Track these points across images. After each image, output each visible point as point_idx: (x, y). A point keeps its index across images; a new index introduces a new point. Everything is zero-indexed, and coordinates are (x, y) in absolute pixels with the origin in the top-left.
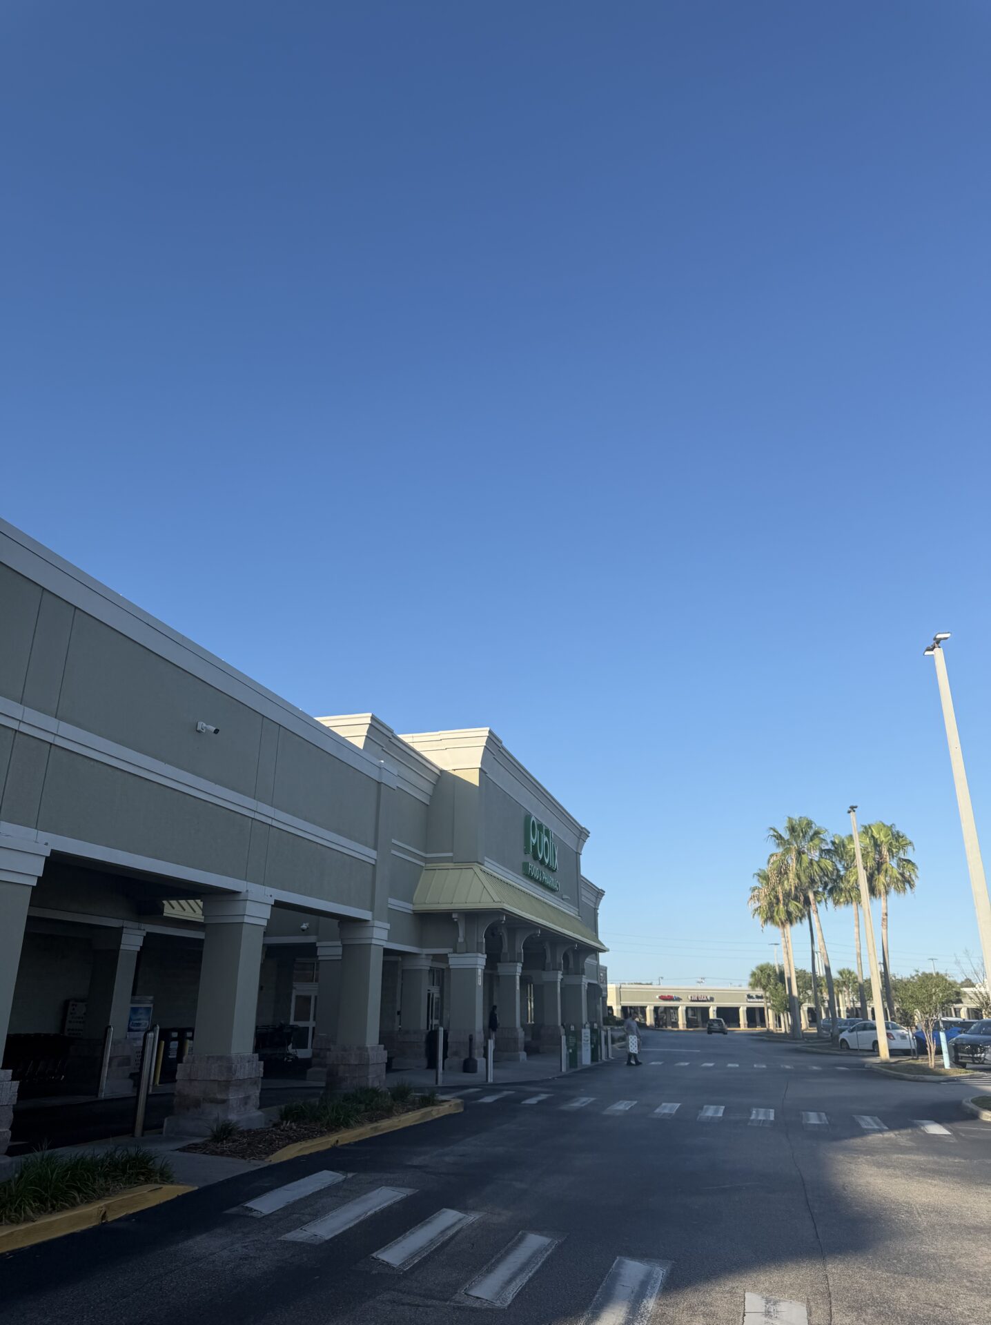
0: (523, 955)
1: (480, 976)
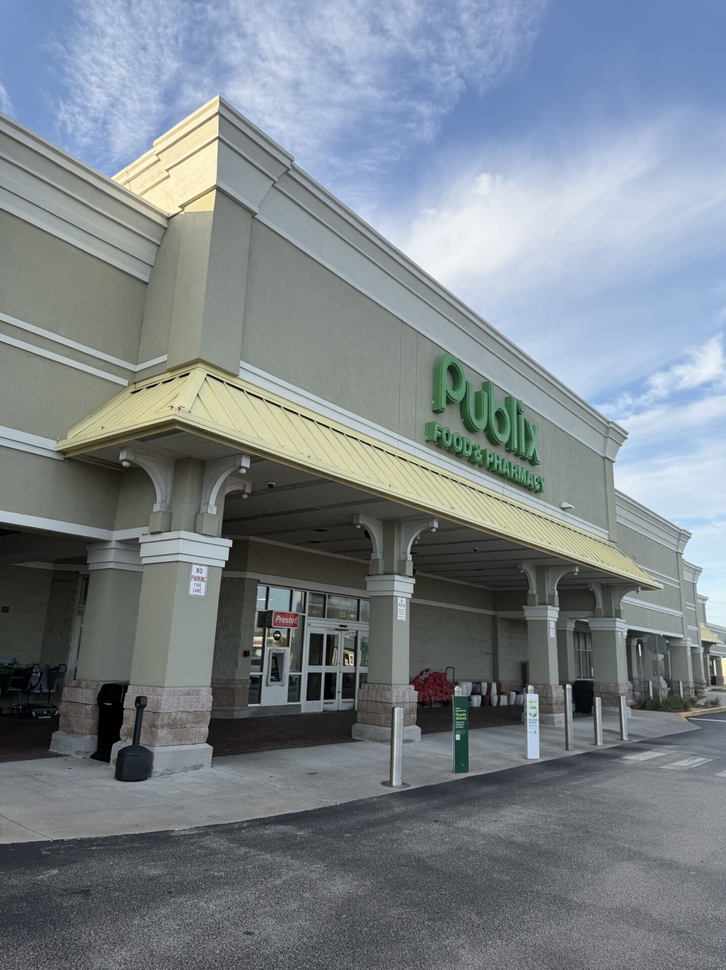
0: (410, 563)
1: (197, 579)
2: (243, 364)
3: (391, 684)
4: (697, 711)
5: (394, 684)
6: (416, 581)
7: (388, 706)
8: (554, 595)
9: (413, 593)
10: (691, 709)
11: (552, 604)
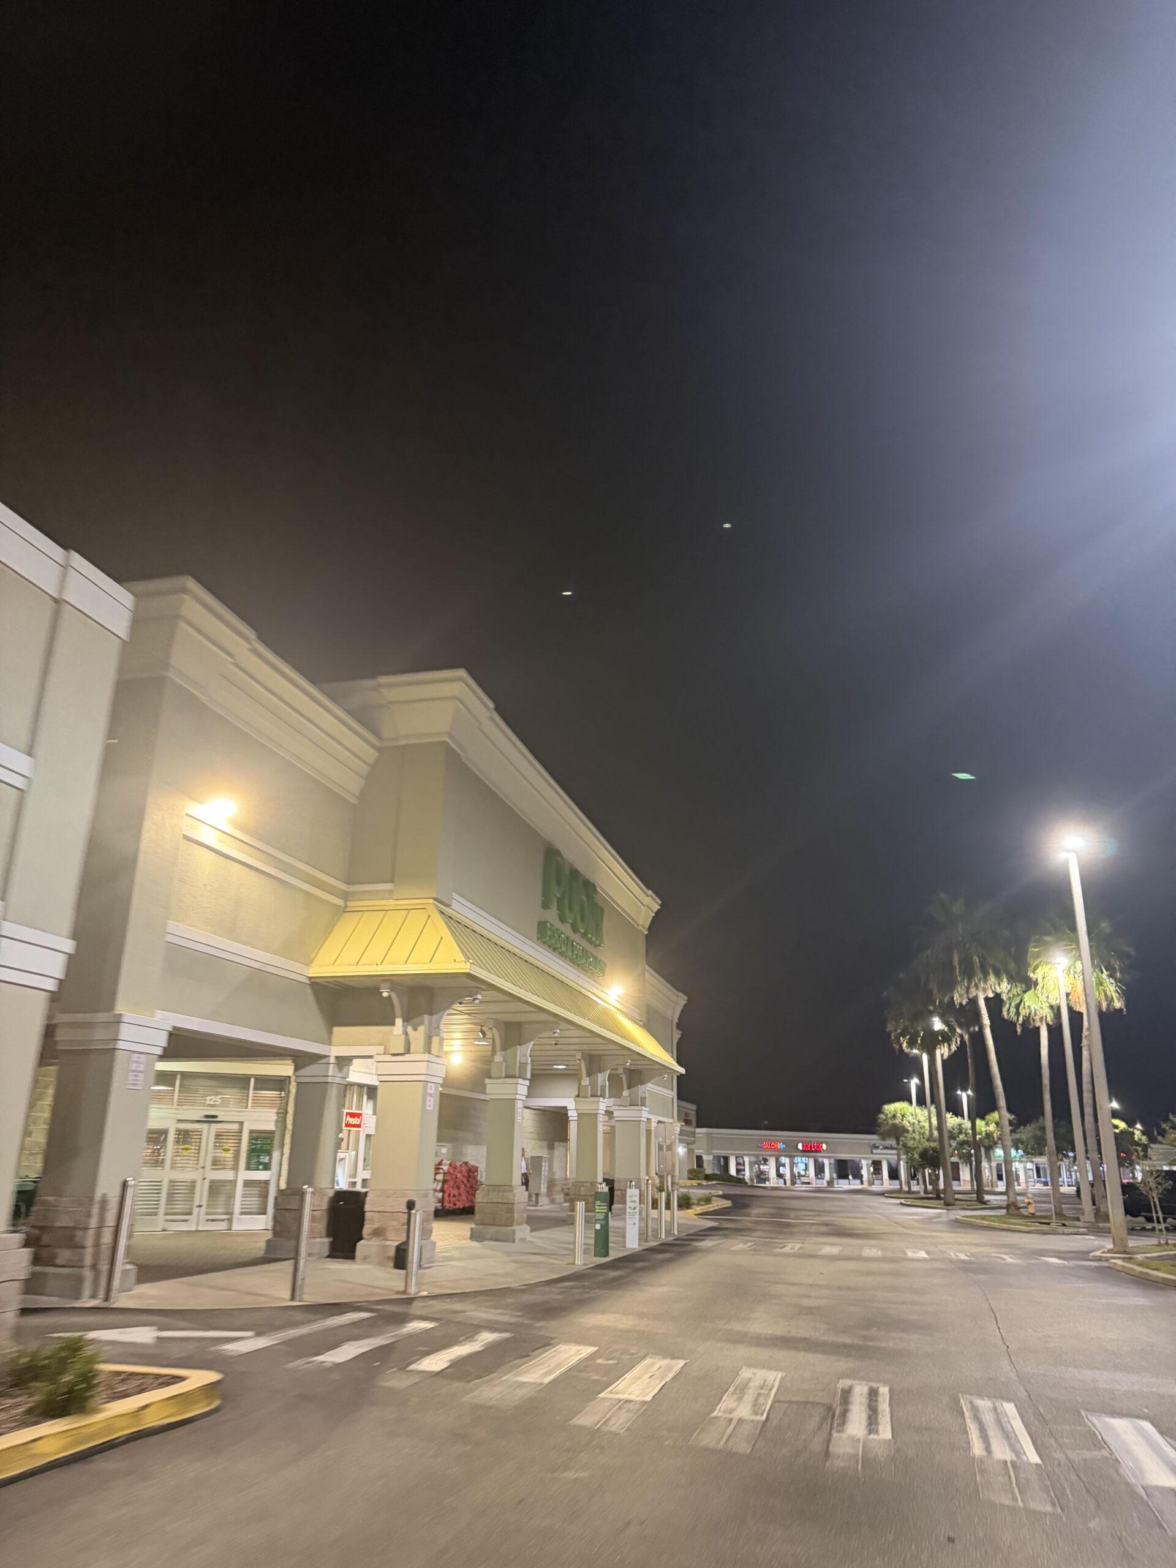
0: (529, 1067)
1: (431, 1095)
2: (455, 896)
3: (511, 1186)
4: (699, 1209)
5: (516, 1186)
6: (530, 1083)
7: (510, 1206)
8: (605, 1086)
9: (526, 1094)
10: (693, 1207)
11: (603, 1096)
